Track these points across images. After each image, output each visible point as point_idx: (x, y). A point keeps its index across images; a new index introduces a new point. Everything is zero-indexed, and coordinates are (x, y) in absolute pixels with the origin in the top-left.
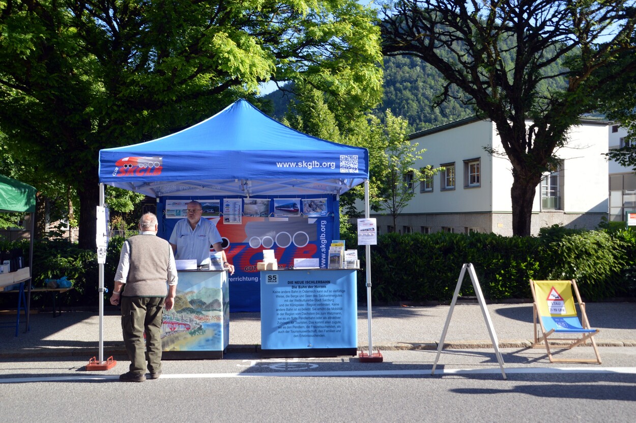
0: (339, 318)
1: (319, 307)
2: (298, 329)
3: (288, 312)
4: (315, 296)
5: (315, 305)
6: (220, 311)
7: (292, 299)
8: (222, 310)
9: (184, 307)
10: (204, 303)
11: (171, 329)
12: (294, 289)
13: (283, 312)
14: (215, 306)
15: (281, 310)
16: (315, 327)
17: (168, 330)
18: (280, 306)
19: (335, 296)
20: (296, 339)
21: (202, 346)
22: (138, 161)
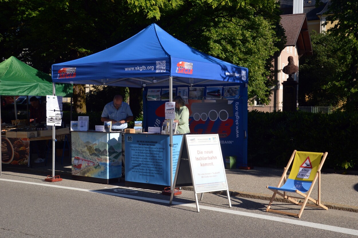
0: (161, 166)
1: (152, 158)
2: (141, 171)
3: (137, 160)
4: (150, 151)
5: (150, 156)
6: (107, 156)
7: (139, 151)
8: (108, 155)
9: (93, 152)
10: (101, 151)
11: (88, 164)
12: (140, 146)
13: (134, 159)
14: (105, 153)
15: (134, 158)
16: (150, 170)
17: (87, 165)
18: (133, 155)
19: (159, 151)
20: (141, 176)
21: (99, 175)
22: (67, 70)
